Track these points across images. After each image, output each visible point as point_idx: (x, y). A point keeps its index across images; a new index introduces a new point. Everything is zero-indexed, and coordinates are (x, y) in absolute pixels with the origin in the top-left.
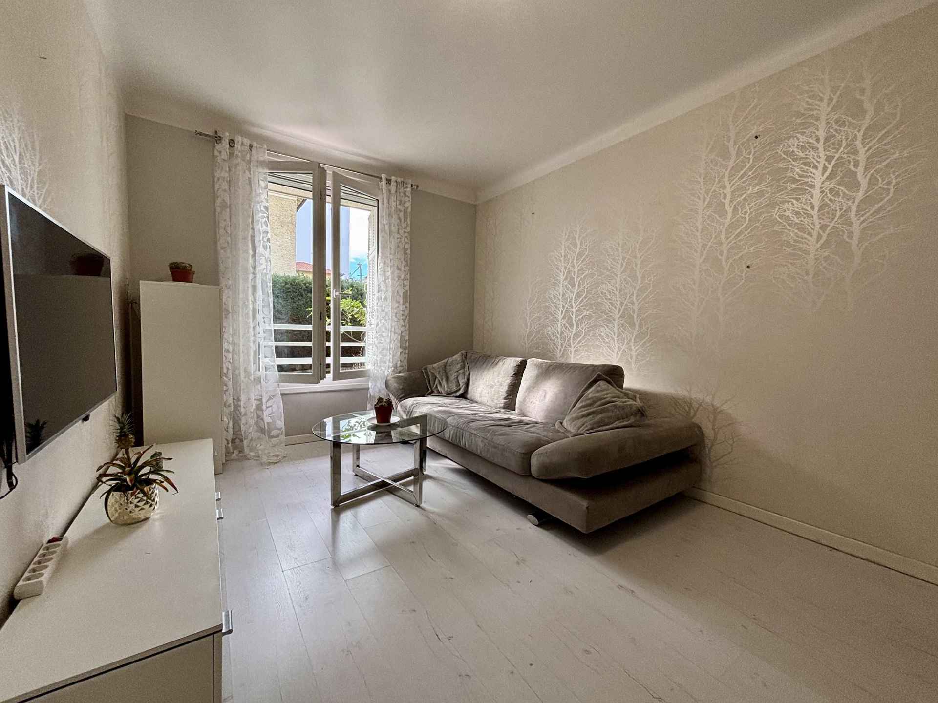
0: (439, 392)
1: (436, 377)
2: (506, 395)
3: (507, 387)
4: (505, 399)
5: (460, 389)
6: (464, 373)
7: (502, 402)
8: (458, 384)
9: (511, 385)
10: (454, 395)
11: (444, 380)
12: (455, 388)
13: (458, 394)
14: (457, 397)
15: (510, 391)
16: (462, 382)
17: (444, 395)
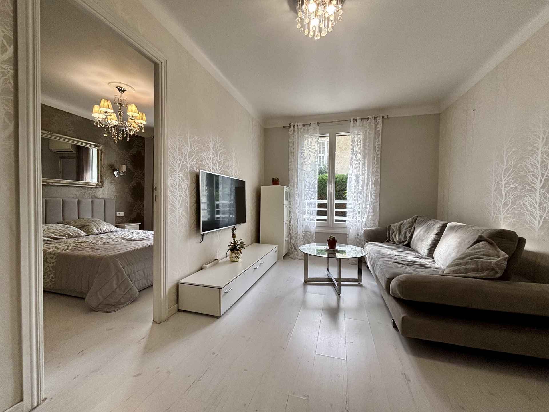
0: (393, 241)
1: (394, 232)
2: (430, 247)
3: (431, 241)
4: (428, 250)
5: (406, 240)
6: (410, 230)
7: (427, 252)
8: (405, 237)
9: (434, 241)
10: (402, 244)
11: (398, 234)
12: (403, 239)
13: (405, 244)
14: (404, 245)
15: (433, 245)
16: (408, 235)
17: (397, 243)
